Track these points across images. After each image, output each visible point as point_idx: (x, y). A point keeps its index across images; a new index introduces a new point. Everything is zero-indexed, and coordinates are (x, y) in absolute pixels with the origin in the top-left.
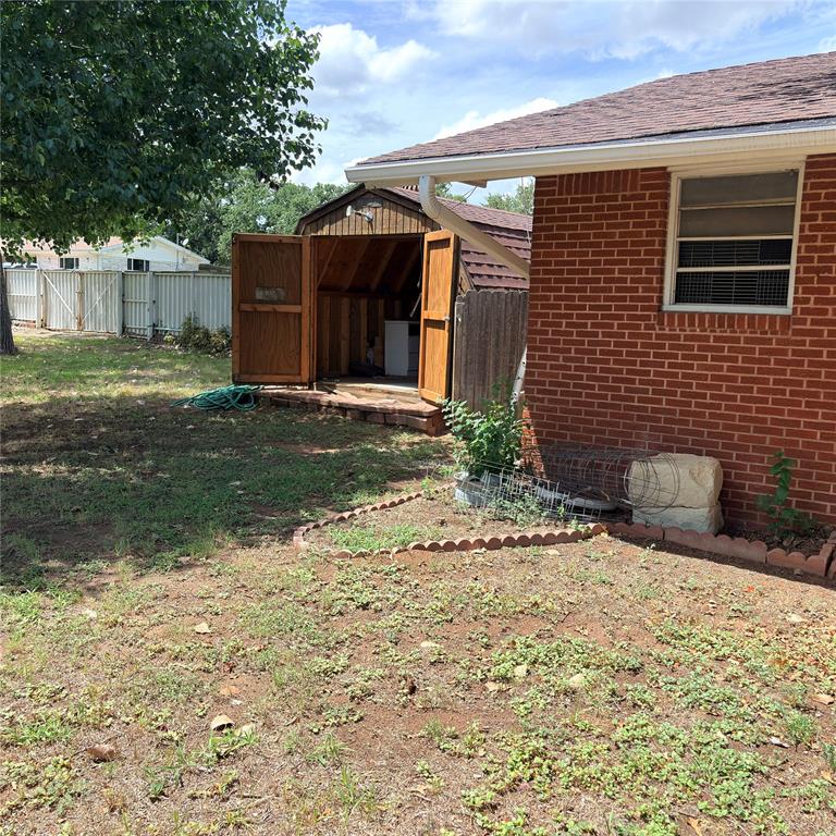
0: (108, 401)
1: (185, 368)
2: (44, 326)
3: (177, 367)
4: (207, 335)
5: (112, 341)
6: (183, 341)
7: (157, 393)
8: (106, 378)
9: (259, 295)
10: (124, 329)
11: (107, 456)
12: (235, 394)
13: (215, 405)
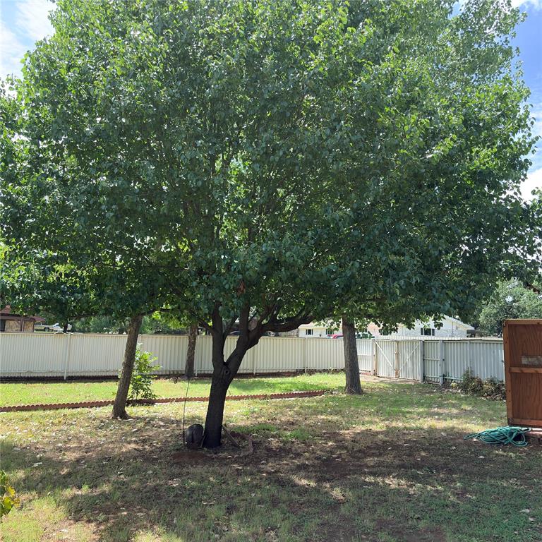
0: (422, 432)
1: (469, 408)
2: (375, 374)
3: (463, 407)
4: (480, 383)
5: (417, 385)
6: (464, 387)
7: (453, 428)
8: (418, 414)
9: (524, 361)
10: (424, 378)
11: (429, 476)
12: (511, 434)
13: (497, 441)
